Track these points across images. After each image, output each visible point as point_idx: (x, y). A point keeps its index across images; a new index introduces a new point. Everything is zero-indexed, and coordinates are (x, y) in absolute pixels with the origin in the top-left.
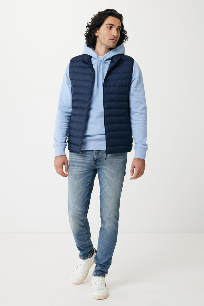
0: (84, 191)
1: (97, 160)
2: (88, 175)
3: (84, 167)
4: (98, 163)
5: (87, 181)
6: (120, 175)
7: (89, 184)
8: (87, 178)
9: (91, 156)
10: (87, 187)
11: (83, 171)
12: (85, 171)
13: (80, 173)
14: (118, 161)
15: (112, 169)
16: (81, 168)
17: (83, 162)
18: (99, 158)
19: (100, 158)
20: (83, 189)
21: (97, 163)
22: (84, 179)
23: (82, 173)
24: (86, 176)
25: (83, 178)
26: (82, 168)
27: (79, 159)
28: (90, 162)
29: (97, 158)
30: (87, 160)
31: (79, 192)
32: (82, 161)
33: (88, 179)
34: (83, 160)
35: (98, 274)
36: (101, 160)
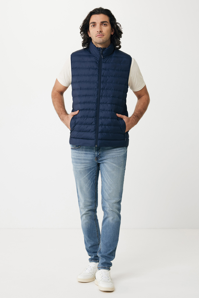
1: (98, 156)
2: (92, 170)
3: (87, 163)
4: (100, 159)
6: (121, 169)
8: (92, 173)
9: (91, 153)
11: (87, 167)
12: (89, 167)
13: (85, 169)
14: (118, 155)
15: (113, 163)
16: (84, 164)
17: (86, 159)
18: (100, 155)
19: (101, 154)
21: (98, 159)
22: (89, 174)
23: (86, 169)
26: (86, 164)
27: (81, 157)
28: (91, 158)
29: (98, 154)
30: (88, 157)
32: (84, 158)
34: (85, 157)
35: (104, 267)
36: (102, 155)
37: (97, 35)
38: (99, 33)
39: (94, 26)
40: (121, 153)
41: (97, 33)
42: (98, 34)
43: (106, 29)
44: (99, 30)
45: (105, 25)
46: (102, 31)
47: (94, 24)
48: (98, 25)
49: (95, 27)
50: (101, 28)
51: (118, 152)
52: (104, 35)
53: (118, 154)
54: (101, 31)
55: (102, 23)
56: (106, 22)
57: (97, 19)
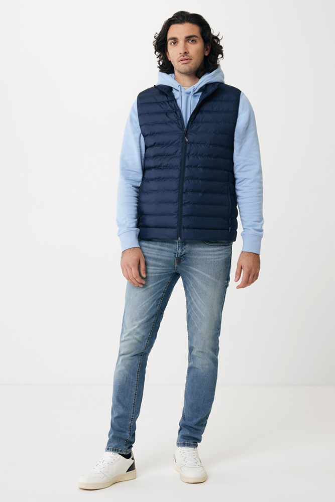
0: (152, 305)
1: (181, 256)
2: (163, 280)
4: (183, 262)
5: (159, 289)
6: (220, 283)
7: (162, 296)
8: (159, 285)
9: (171, 250)
10: (159, 299)
11: (155, 273)
12: (158, 273)
14: (216, 260)
15: (206, 273)
17: (158, 259)
18: (184, 254)
19: (186, 254)
20: (151, 301)
21: (180, 262)
22: (154, 286)
24: (159, 282)
25: (154, 284)
26: (155, 268)
28: (169, 259)
29: (181, 253)
30: (163, 256)
31: (144, 306)
32: (156, 256)
33: (161, 287)
34: (158, 255)
35: (187, 444)
36: (188, 256)
37: (179, 59)
38: (184, 56)
39: (174, 43)
40: (220, 256)
41: (179, 55)
42: (182, 57)
43: (195, 49)
44: (182, 51)
45: (192, 41)
46: (188, 53)
47: (175, 41)
48: (181, 42)
49: (176, 45)
50: (185, 47)
51: (217, 255)
52: (191, 58)
53: (215, 257)
54: (186, 53)
55: (188, 39)
56: (194, 36)
57: (179, 31)
